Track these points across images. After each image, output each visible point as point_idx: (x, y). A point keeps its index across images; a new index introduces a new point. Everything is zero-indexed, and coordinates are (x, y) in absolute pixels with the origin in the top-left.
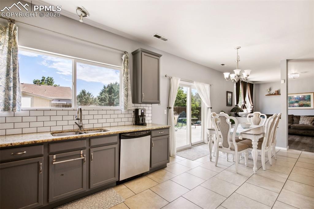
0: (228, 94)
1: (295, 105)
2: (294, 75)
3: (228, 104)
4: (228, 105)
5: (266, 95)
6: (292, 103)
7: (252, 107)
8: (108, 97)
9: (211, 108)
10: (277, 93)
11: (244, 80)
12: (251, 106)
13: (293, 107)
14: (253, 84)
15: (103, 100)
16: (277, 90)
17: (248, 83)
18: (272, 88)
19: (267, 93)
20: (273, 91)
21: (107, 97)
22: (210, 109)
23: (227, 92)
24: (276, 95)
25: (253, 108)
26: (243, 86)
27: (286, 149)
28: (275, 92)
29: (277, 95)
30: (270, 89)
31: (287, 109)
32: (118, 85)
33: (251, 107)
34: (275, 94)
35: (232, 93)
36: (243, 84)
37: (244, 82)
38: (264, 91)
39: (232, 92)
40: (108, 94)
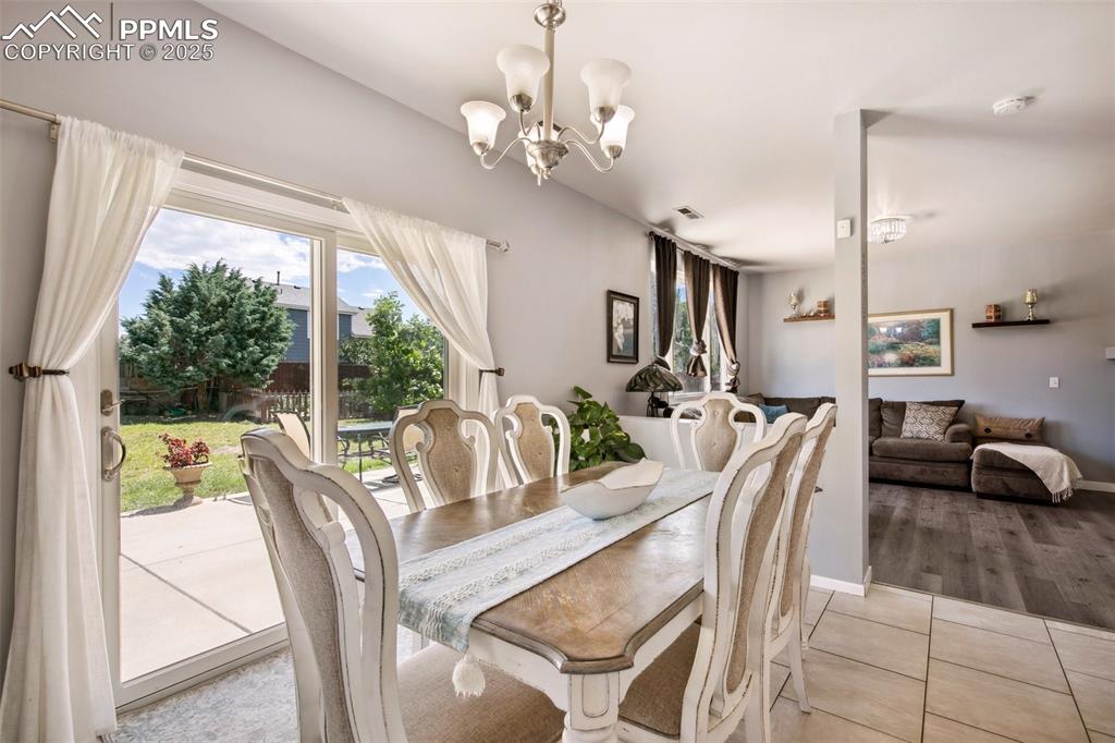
0: (615, 303)
1: (886, 361)
2: (886, 228)
3: (615, 352)
4: (612, 356)
5: (785, 320)
6: (878, 351)
7: (734, 367)
8: (168, 328)
9: (499, 372)
10: (826, 311)
11: (696, 251)
12: (729, 363)
13: (880, 366)
14: (735, 274)
15: (145, 340)
16: (824, 300)
17: (717, 265)
18: (805, 294)
19: (791, 313)
20: (810, 305)
21: (161, 326)
22: (488, 379)
23: (612, 296)
24: (821, 318)
25: (738, 370)
26: (691, 273)
27: (858, 589)
28: (816, 309)
29: (825, 317)
30: (800, 297)
31: (865, 377)
32: (227, 275)
33: (729, 369)
34: (816, 316)
35: (635, 301)
36: (690, 267)
37: (697, 257)
38: (779, 303)
39: (637, 299)
40: (172, 315)
